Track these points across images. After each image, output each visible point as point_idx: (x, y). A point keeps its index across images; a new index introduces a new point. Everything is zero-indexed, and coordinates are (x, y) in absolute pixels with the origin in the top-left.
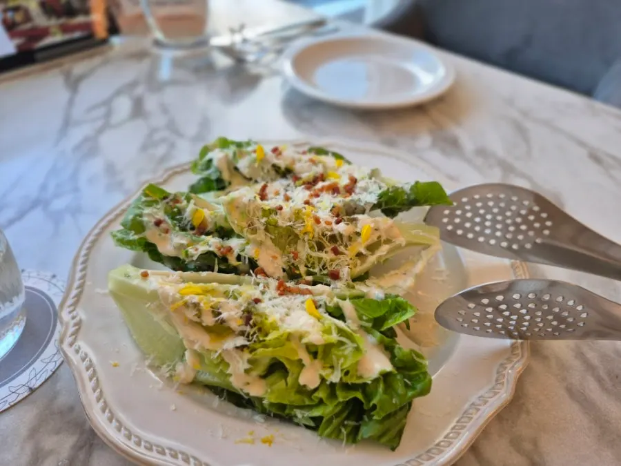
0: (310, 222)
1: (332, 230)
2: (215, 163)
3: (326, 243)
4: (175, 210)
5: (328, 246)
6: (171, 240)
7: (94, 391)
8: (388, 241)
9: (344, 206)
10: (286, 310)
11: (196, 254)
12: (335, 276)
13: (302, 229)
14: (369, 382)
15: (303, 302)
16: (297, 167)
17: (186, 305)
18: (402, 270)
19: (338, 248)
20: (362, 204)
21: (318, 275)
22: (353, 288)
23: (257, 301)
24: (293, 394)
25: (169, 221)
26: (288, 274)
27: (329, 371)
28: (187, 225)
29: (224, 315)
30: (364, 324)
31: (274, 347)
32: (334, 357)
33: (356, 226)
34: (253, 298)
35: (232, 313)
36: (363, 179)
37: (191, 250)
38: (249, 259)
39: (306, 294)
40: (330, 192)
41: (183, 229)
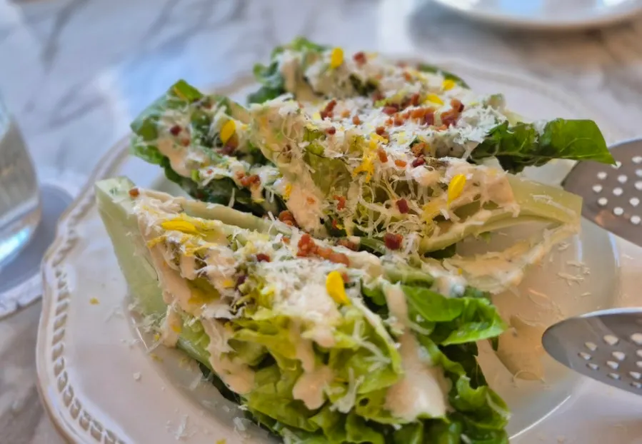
0: (370, 157)
1: (403, 174)
2: (280, 68)
3: (391, 192)
4: (204, 117)
5: (393, 197)
6: (187, 154)
7: (56, 328)
8: (491, 205)
9: (435, 142)
10: (297, 280)
11: (207, 178)
12: (394, 244)
13: (357, 165)
14: (398, 427)
15: (328, 273)
16: (383, 83)
17: (164, 243)
18: (507, 253)
19: (408, 202)
20: (461, 142)
21: (370, 237)
22: (419, 266)
23: (263, 258)
24: (283, 406)
25: (192, 130)
26: (327, 227)
27: (339, 389)
28: (213, 139)
29: (209, 269)
30: (417, 328)
31: (265, 333)
32: (351, 371)
33: (443, 175)
34: (259, 252)
35: (220, 267)
36: (473, 107)
37: (203, 173)
38: (275, 196)
39: (338, 262)
40: (419, 120)
41: (207, 143)
